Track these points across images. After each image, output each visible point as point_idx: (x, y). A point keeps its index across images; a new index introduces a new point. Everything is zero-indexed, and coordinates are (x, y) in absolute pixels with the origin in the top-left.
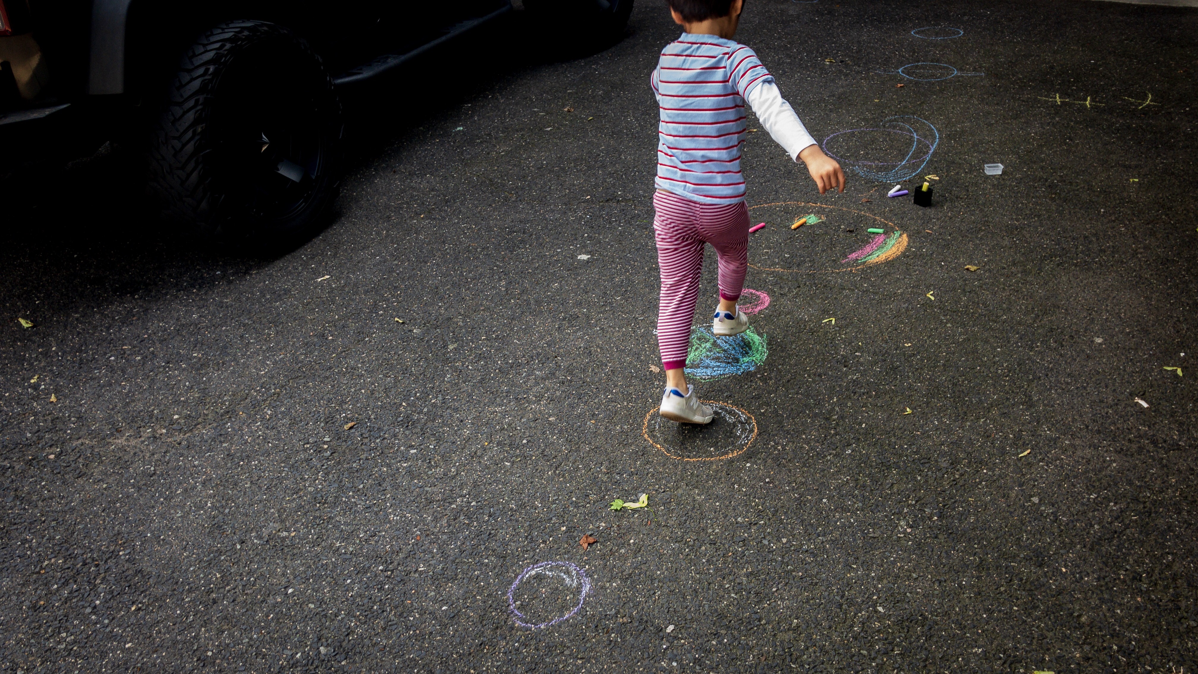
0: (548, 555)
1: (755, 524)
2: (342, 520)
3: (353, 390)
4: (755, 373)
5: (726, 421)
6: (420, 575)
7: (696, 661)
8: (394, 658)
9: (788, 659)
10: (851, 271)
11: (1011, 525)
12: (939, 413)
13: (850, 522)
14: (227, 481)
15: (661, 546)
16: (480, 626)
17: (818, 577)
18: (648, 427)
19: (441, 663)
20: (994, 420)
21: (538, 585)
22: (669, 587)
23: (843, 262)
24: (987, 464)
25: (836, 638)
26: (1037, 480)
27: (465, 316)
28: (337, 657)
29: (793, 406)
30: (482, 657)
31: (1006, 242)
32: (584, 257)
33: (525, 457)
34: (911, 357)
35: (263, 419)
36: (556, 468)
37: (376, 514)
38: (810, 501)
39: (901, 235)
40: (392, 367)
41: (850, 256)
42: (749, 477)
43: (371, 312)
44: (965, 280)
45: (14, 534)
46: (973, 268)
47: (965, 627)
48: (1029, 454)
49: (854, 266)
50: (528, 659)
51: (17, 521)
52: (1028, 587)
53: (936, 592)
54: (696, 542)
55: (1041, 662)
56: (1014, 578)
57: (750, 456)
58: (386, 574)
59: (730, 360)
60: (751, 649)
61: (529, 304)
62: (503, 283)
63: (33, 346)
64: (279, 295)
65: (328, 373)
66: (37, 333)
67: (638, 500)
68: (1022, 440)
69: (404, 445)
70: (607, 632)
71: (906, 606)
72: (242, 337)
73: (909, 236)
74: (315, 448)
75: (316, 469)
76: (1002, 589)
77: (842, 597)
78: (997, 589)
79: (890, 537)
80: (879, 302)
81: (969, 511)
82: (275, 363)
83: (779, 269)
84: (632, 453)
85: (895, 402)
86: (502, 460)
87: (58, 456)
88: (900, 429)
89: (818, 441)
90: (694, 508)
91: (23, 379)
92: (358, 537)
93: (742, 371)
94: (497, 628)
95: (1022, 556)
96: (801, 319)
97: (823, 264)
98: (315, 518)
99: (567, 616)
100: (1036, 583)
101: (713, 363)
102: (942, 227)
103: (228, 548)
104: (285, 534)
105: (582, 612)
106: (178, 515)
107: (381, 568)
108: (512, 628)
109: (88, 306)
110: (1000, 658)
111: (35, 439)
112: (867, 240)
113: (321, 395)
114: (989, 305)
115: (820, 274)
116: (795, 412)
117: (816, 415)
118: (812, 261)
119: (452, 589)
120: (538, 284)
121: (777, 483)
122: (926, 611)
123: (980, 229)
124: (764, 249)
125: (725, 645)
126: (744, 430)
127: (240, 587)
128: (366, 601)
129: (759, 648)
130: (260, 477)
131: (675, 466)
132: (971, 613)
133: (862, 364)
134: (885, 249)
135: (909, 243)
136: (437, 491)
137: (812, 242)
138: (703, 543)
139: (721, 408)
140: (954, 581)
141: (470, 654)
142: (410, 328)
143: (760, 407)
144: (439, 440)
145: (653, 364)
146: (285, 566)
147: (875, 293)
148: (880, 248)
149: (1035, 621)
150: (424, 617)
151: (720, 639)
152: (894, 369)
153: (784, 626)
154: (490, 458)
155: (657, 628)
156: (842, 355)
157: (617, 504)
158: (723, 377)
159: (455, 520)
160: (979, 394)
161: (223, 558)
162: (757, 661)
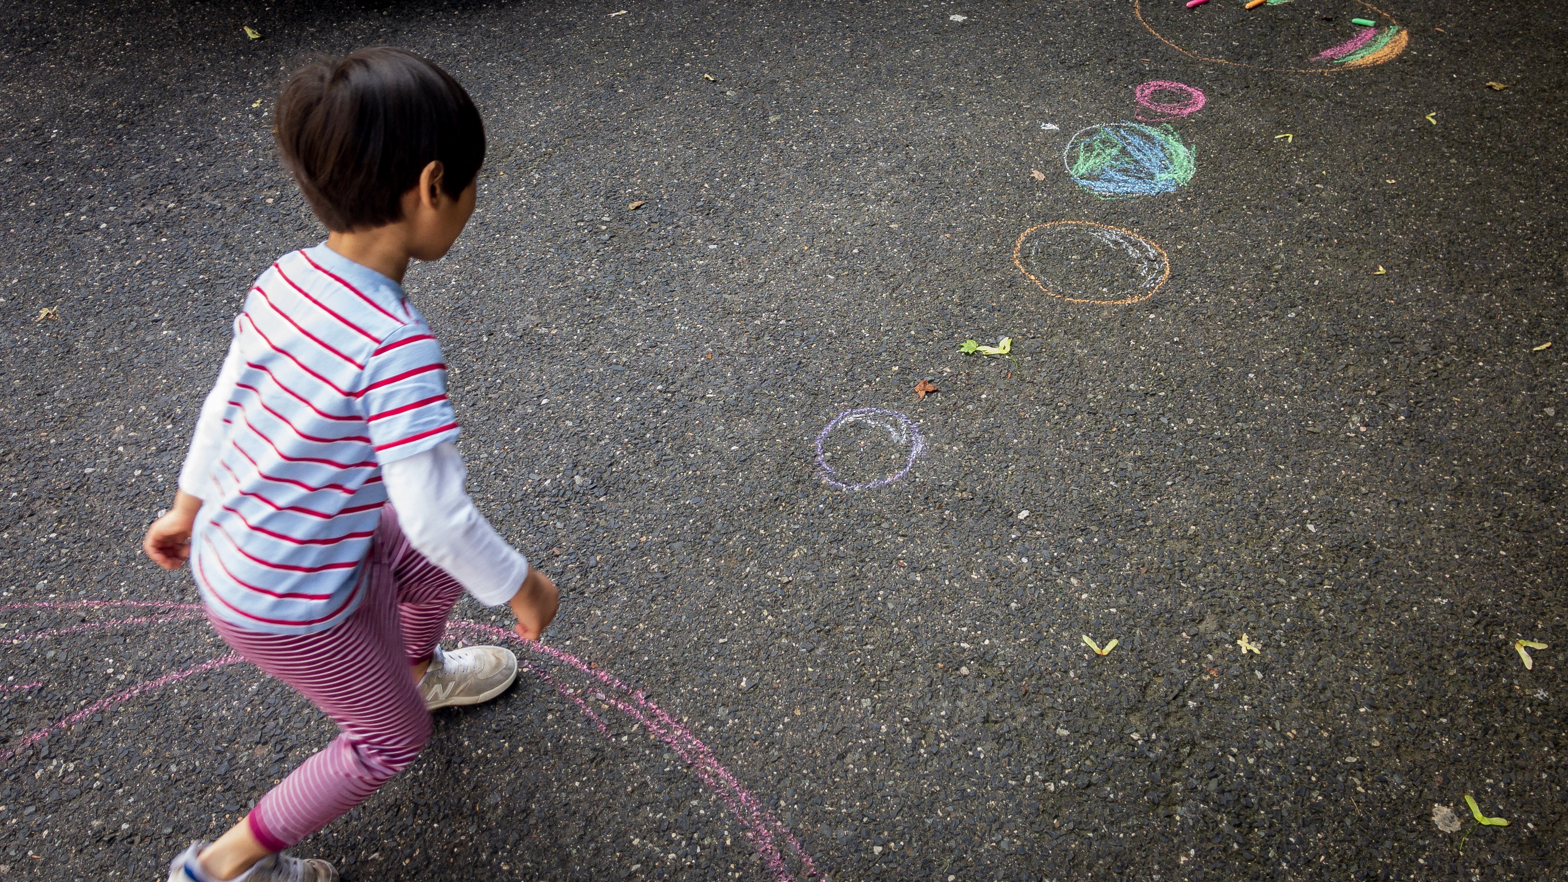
0: (873, 400)
1: (1153, 395)
2: (617, 322)
3: (643, 160)
4: (1175, 195)
5: (1128, 256)
6: (708, 402)
7: (1054, 560)
8: (666, 501)
9: (1178, 575)
10: (1322, 73)
11: (1511, 441)
12: (1424, 279)
13: (1283, 408)
14: (477, 256)
15: (1022, 407)
16: (777, 477)
17: (1230, 474)
18: (1022, 250)
19: (724, 516)
20: (1503, 297)
21: (856, 435)
22: (1027, 461)
23: (1313, 60)
24: (1484, 355)
25: (1244, 555)
26: (1555, 386)
27: (795, 81)
28: (595, 490)
29: (1222, 246)
30: (776, 516)
31: (1552, 55)
32: (959, 18)
33: (854, 272)
34: (1393, 198)
35: (528, 183)
36: (893, 291)
37: (660, 319)
38: (1231, 375)
39: (1398, 32)
40: (695, 137)
41: (1323, 53)
42: (1151, 332)
43: (675, 63)
44: (1485, 102)
45: (220, 289)
46: (1498, 86)
47: (1427, 567)
48: (1548, 348)
49: (1326, 67)
50: (835, 527)
51: (225, 274)
52: (1524, 527)
53: (1391, 516)
54: (1070, 408)
55: (1531, 629)
56: (1505, 512)
57: (1154, 305)
58: (665, 396)
59: (1143, 175)
60: (1129, 555)
61: (879, 72)
62: (848, 42)
63: (259, 63)
64: (561, 29)
65: (614, 136)
66: (264, 47)
67: (997, 344)
68: (1541, 329)
69: (702, 237)
70: (940, 507)
71: (1348, 529)
72: (510, 77)
73: (1411, 34)
74: (590, 228)
75: (590, 255)
76: (1487, 524)
77: (1261, 505)
78: (1479, 523)
79: (1336, 435)
80: (1357, 120)
81: (1451, 414)
82: (549, 115)
83: (1223, 61)
84: (995, 283)
85: (1364, 256)
86: (824, 271)
87: (277, 201)
88: (1367, 293)
89: (1250, 296)
90: (1072, 363)
91: (244, 102)
92: (634, 345)
93: (1157, 190)
94: (798, 482)
95: (1521, 484)
96: (1246, 131)
97: (1285, 61)
98: (583, 315)
99: (889, 479)
100: (1537, 523)
101: (1119, 177)
102: (1461, 26)
103: (473, 339)
104: (544, 330)
105: (909, 478)
106: (415, 291)
107: (659, 387)
108: (818, 485)
109: (326, 20)
110: (1473, 616)
111: (251, 176)
112: (1348, 33)
113: (603, 162)
114: (1515, 140)
115: (1279, 73)
116: (1224, 253)
117: (1252, 261)
118: (1270, 55)
119: (747, 426)
120: (893, 47)
121: (1189, 345)
122: (1375, 539)
123: (1516, 34)
124: (1205, 31)
125: (1094, 545)
126: (1151, 269)
127: (483, 390)
128: (637, 426)
129: (1139, 556)
130: (519, 256)
131: (1053, 306)
132: (1437, 550)
133: (1323, 201)
134: (1374, 48)
135: (1409, 43)
136: (738, 301)
137: (1272, 29)
138: (1079, 411)
139: (1123, 238)
140: (1418, 505)
141: (761, 510)
142: (722, 89)
143: (1176, 241)
144: (746, 235)
145: (1036, 168)
146: (541, 370)
147: (1352, 107)
148: (1367, 46)
149: (1529, 573)
150: (709, 456)
151: (1088, 537)
152: (1368, 212)
153: (1176, 531)
154: (810, 268)
155: (1006, 511)
156: (1297, 185)
157: (970, 346)
158: (1130, 196)
159: (757, 339)
160: (1485, 258)
161: (464, 350)
162: (1136, 572)
